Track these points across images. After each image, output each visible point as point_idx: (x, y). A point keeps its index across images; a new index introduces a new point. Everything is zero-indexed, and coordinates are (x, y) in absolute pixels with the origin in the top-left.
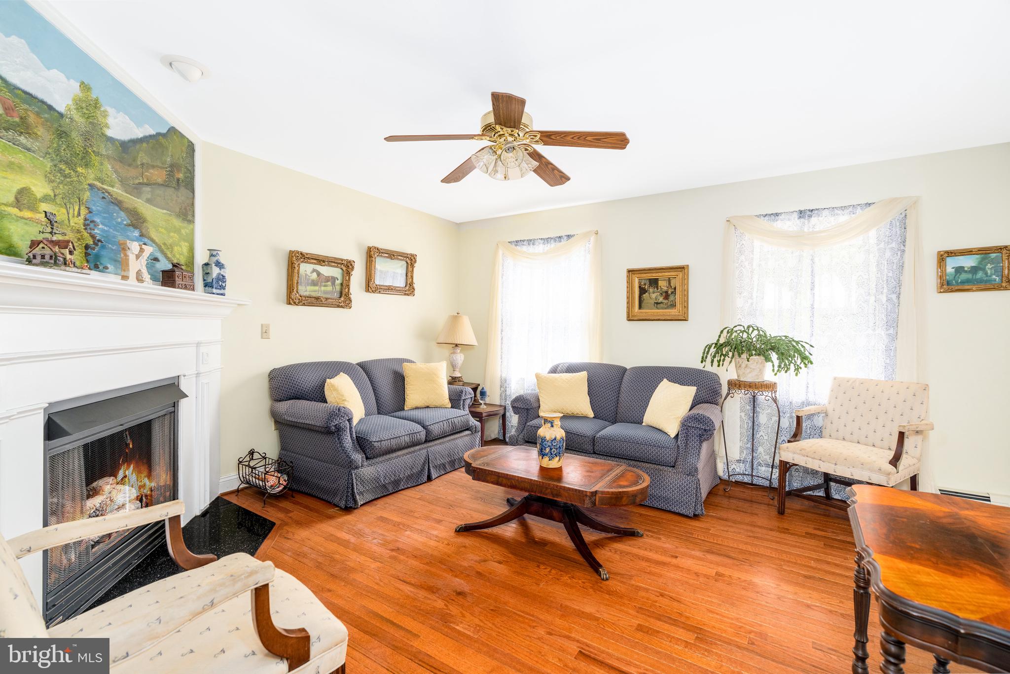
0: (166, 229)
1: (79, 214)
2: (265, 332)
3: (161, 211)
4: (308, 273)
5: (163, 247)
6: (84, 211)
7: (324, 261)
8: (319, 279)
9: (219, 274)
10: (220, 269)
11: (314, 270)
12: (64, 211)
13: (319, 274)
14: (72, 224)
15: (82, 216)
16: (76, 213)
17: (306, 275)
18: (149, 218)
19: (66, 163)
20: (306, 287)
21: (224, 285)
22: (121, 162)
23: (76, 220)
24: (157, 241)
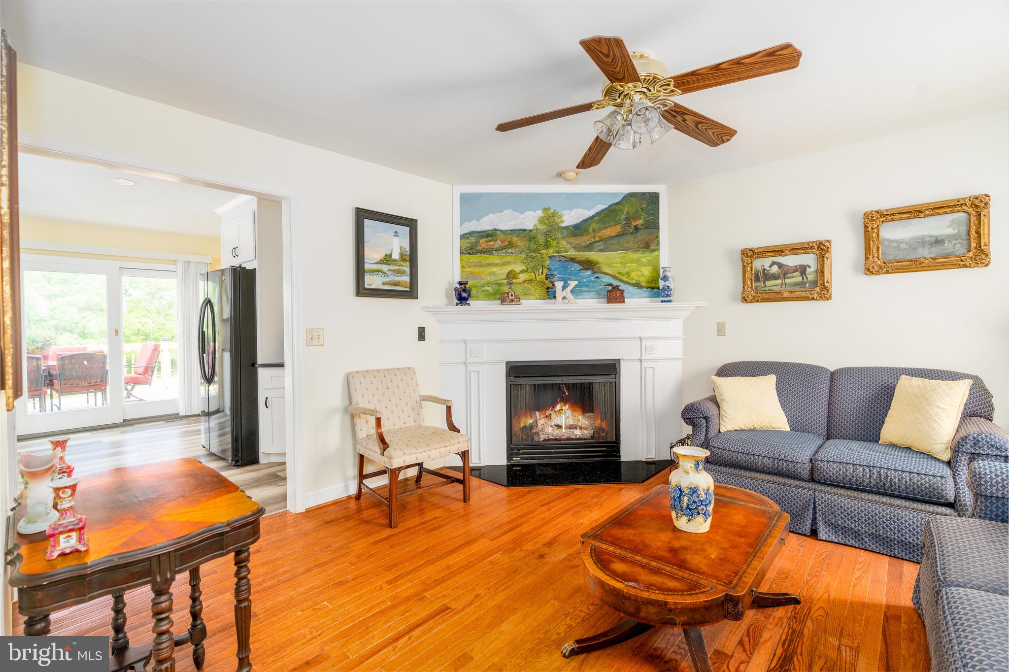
0: (621, 263)
1: (542, 273)
2: (721, 330)
3: (616, 253)
4: (767, 267)
5: (617, 275)
6: (545, 271)
7: (782, 251)
8: (782, 271)
9: (664, 286)
10: (665, 282)
11: (774, 263)
12: (533, 274)
13: (780, 266)
14: (538, 279)
15: (544, 274)
16: (540, 273)
17: (764, 270)
18: (600, 261)
19: (534, 252)
20: (764, 283)
21: (669, 293)
22: (574, 236)
23: (540, 276)
24: (610, 273)
